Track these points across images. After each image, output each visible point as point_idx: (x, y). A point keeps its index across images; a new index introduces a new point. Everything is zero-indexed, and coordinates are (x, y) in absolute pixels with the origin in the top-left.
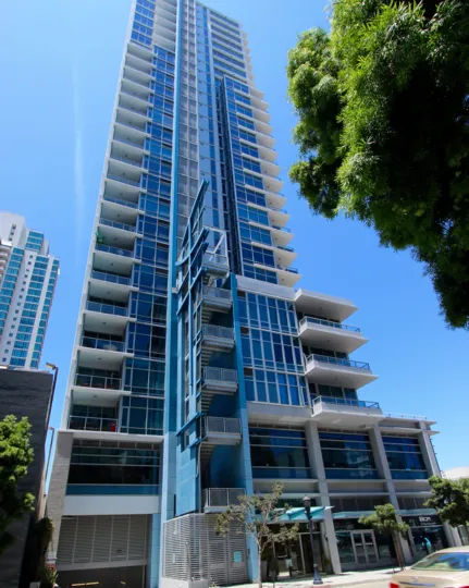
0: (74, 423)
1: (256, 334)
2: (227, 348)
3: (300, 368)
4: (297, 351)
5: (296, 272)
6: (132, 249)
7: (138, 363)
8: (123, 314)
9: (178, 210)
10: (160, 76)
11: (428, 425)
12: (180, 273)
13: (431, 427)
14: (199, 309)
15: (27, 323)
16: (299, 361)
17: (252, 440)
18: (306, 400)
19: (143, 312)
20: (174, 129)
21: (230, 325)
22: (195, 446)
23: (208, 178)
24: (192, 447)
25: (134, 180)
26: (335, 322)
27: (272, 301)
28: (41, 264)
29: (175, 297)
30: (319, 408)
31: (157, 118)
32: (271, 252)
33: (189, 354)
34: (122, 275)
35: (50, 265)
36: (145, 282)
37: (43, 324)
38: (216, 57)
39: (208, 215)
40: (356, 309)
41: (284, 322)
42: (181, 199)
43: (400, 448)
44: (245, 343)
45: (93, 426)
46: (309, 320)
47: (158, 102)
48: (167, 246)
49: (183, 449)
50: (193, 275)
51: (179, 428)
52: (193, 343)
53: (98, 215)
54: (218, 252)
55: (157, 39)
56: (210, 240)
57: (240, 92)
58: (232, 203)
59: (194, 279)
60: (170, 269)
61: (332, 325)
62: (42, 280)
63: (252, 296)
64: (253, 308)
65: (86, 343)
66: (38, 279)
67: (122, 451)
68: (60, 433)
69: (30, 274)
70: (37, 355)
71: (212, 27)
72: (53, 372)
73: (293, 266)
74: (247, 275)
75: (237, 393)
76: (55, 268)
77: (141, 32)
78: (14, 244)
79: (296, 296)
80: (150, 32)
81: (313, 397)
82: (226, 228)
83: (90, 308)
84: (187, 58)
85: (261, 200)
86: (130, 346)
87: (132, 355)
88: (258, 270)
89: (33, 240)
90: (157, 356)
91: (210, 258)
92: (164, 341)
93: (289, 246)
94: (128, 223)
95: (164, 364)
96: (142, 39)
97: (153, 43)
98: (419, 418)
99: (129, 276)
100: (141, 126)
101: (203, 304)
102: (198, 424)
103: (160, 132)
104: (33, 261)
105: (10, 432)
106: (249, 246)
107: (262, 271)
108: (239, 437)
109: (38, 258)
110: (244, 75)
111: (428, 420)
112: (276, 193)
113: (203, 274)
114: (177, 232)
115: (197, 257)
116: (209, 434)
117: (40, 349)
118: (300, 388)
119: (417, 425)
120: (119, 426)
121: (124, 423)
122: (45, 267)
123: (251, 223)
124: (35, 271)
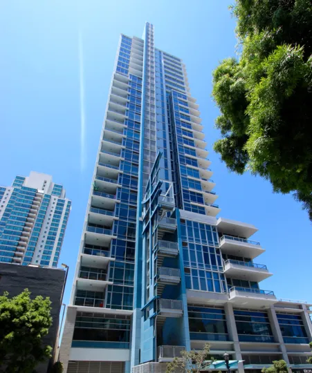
0: (78, 302)
1: (192, 246)
2: (174, 255)
3: (221, 268)
4: (219, 257)
5: (217, 207)
6: (115, 194)
7: (117, 265)
8: (109, 234)
9: (143, 170)
10: (133, 91)
11: (308, 307)
12: (144, 209)
13: (310, 308)
14: (156, 231)
15: (51, 239)
16: (220, 264)
17: (190, 315)
18: (225, 289)
19: (121, 233)
20: (141, 122)
21: (175, 240)
22: (153, 318)
23: (162, 151)
24: (151, 319)
25: (117, 153)
26: (244, 239)
27: (202, 225)
28: (61, 204)
29: (141, 223)
30: (234, 294)
31: (131, 116)
32: (201, 195)
33: (150, 259)
34: (109, 210)
35: (66, 204)
36: (123, 214)
37: (61, 240)
38: (167, 79)
39: (162, 173)
40: (256, 231)
41: (210, 238)
42: (145, 163)
43: (289, 322)
44: (185, 252)
45: (90, 303)
46: (226, 237)
47: (132, 107)
48: (137, 192)
49: (145, 319)
50: (152, 209)
51: (143, 306)
52: (152, 252)
53: (95, 173)
54: (168, 195)
55: (131, 70)
56: (163, 188)
57: (182, 99)
58: (177, 165)
59: (153, 212)
60: (138, 206)
61: (241, 240)
62: (61, 213)
63: (189, 222)
64: (190, 230)
65: (86, 252)
66: (58, 213)
67: (107, 320)
68: (69, 307)
69: (54, 210)
70: (56, 259)
71: (165, 62)
72: (66, 269)
73: (215, 203)
74: (186, 209)
75: (180, 284)
76: (68, 206)
77: (122, 67)
78: (45, 192)
79: (218, 222)
80: (127, 67)
81: (229, 287)
82: (173, 181)
83: (89, 230)
84: (149, 80)
85: (195, 163)
86: (113, 253)
87: (114, 259)
88: (193, 206)
89: (56, 189)
90: (130, 260)
91: (163, 199)
92: (134, 250)
93: (212, 191)
94: (113, 178)
95: (133, 265)
96: (123, 71)
97: (129, 73)
98: (302, 301)
99: (113, 210)
100: (121, 121)
101: (159, 227)
102: (155, 303)
103: (133, 124)
104: (56, 202)
105: (39, 306)
106: (187, 191)
107: (196, 206)
108: (181, 313)
109: (59, 200)
110: (184, 88)
111: (308, 303)
112: (204, 158)
113: (158, 208)
114: (142, 184)
115: (155, 199)
116: (162, 310)
117: (57, 260)
118: (221, 281)
119: (300, 307)
120: (105, 304)
121: (108, 302)
122: (63, 205)
123: (189, 177)
124: (57, 208)
